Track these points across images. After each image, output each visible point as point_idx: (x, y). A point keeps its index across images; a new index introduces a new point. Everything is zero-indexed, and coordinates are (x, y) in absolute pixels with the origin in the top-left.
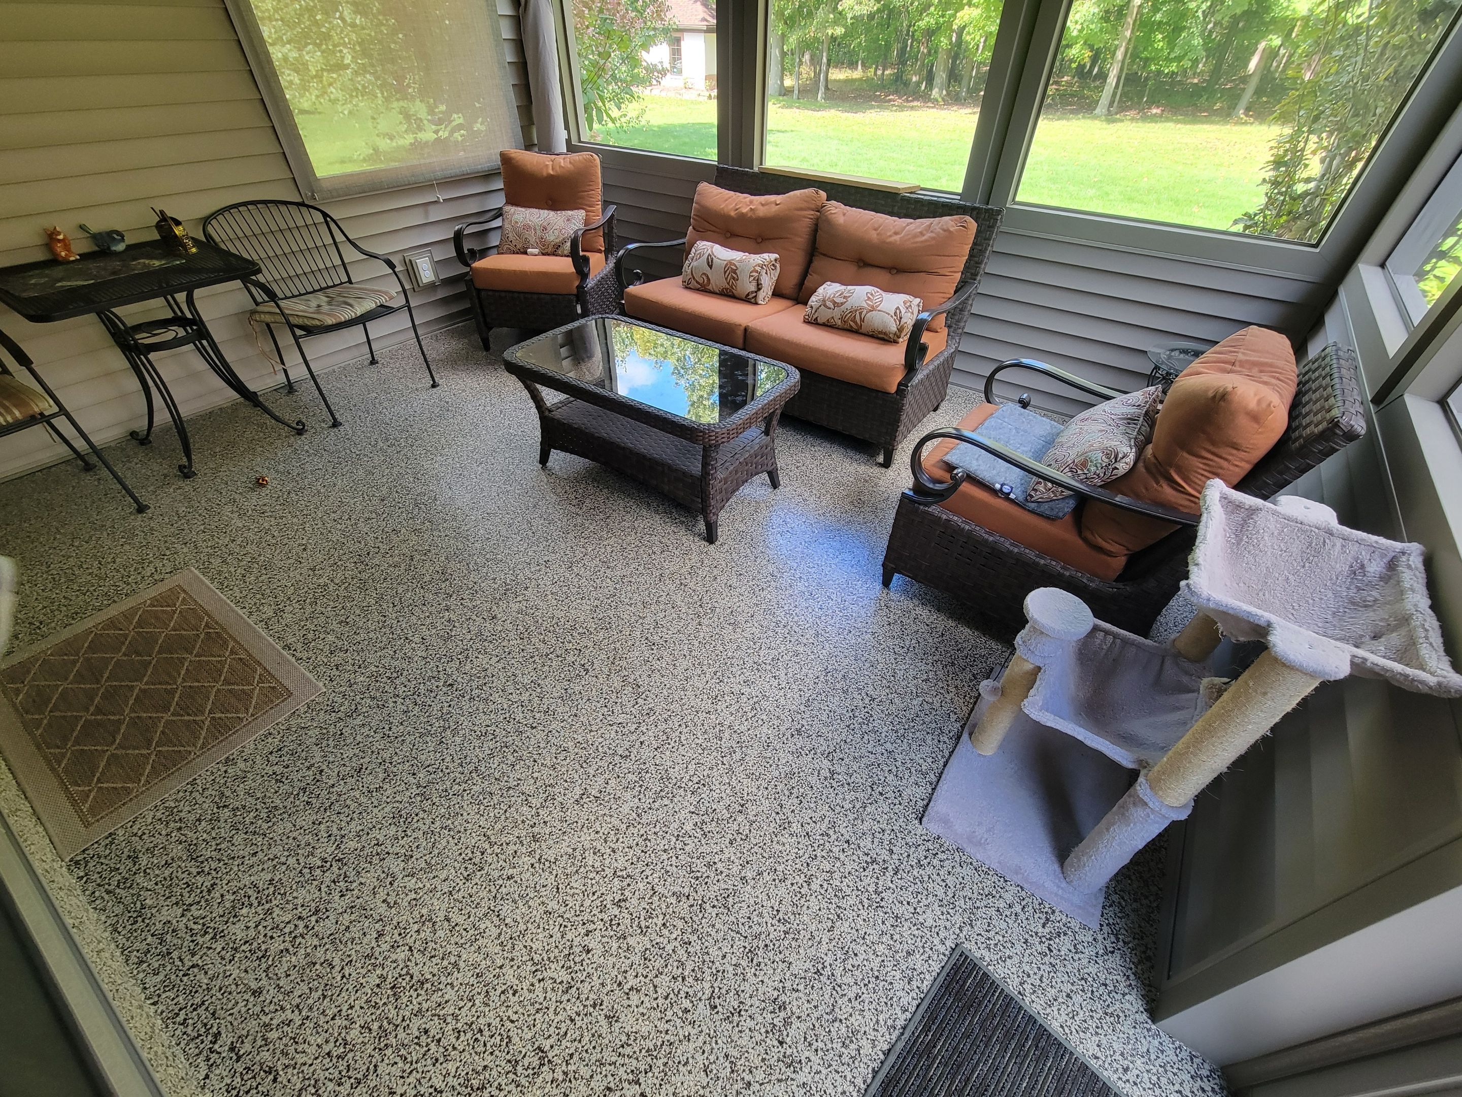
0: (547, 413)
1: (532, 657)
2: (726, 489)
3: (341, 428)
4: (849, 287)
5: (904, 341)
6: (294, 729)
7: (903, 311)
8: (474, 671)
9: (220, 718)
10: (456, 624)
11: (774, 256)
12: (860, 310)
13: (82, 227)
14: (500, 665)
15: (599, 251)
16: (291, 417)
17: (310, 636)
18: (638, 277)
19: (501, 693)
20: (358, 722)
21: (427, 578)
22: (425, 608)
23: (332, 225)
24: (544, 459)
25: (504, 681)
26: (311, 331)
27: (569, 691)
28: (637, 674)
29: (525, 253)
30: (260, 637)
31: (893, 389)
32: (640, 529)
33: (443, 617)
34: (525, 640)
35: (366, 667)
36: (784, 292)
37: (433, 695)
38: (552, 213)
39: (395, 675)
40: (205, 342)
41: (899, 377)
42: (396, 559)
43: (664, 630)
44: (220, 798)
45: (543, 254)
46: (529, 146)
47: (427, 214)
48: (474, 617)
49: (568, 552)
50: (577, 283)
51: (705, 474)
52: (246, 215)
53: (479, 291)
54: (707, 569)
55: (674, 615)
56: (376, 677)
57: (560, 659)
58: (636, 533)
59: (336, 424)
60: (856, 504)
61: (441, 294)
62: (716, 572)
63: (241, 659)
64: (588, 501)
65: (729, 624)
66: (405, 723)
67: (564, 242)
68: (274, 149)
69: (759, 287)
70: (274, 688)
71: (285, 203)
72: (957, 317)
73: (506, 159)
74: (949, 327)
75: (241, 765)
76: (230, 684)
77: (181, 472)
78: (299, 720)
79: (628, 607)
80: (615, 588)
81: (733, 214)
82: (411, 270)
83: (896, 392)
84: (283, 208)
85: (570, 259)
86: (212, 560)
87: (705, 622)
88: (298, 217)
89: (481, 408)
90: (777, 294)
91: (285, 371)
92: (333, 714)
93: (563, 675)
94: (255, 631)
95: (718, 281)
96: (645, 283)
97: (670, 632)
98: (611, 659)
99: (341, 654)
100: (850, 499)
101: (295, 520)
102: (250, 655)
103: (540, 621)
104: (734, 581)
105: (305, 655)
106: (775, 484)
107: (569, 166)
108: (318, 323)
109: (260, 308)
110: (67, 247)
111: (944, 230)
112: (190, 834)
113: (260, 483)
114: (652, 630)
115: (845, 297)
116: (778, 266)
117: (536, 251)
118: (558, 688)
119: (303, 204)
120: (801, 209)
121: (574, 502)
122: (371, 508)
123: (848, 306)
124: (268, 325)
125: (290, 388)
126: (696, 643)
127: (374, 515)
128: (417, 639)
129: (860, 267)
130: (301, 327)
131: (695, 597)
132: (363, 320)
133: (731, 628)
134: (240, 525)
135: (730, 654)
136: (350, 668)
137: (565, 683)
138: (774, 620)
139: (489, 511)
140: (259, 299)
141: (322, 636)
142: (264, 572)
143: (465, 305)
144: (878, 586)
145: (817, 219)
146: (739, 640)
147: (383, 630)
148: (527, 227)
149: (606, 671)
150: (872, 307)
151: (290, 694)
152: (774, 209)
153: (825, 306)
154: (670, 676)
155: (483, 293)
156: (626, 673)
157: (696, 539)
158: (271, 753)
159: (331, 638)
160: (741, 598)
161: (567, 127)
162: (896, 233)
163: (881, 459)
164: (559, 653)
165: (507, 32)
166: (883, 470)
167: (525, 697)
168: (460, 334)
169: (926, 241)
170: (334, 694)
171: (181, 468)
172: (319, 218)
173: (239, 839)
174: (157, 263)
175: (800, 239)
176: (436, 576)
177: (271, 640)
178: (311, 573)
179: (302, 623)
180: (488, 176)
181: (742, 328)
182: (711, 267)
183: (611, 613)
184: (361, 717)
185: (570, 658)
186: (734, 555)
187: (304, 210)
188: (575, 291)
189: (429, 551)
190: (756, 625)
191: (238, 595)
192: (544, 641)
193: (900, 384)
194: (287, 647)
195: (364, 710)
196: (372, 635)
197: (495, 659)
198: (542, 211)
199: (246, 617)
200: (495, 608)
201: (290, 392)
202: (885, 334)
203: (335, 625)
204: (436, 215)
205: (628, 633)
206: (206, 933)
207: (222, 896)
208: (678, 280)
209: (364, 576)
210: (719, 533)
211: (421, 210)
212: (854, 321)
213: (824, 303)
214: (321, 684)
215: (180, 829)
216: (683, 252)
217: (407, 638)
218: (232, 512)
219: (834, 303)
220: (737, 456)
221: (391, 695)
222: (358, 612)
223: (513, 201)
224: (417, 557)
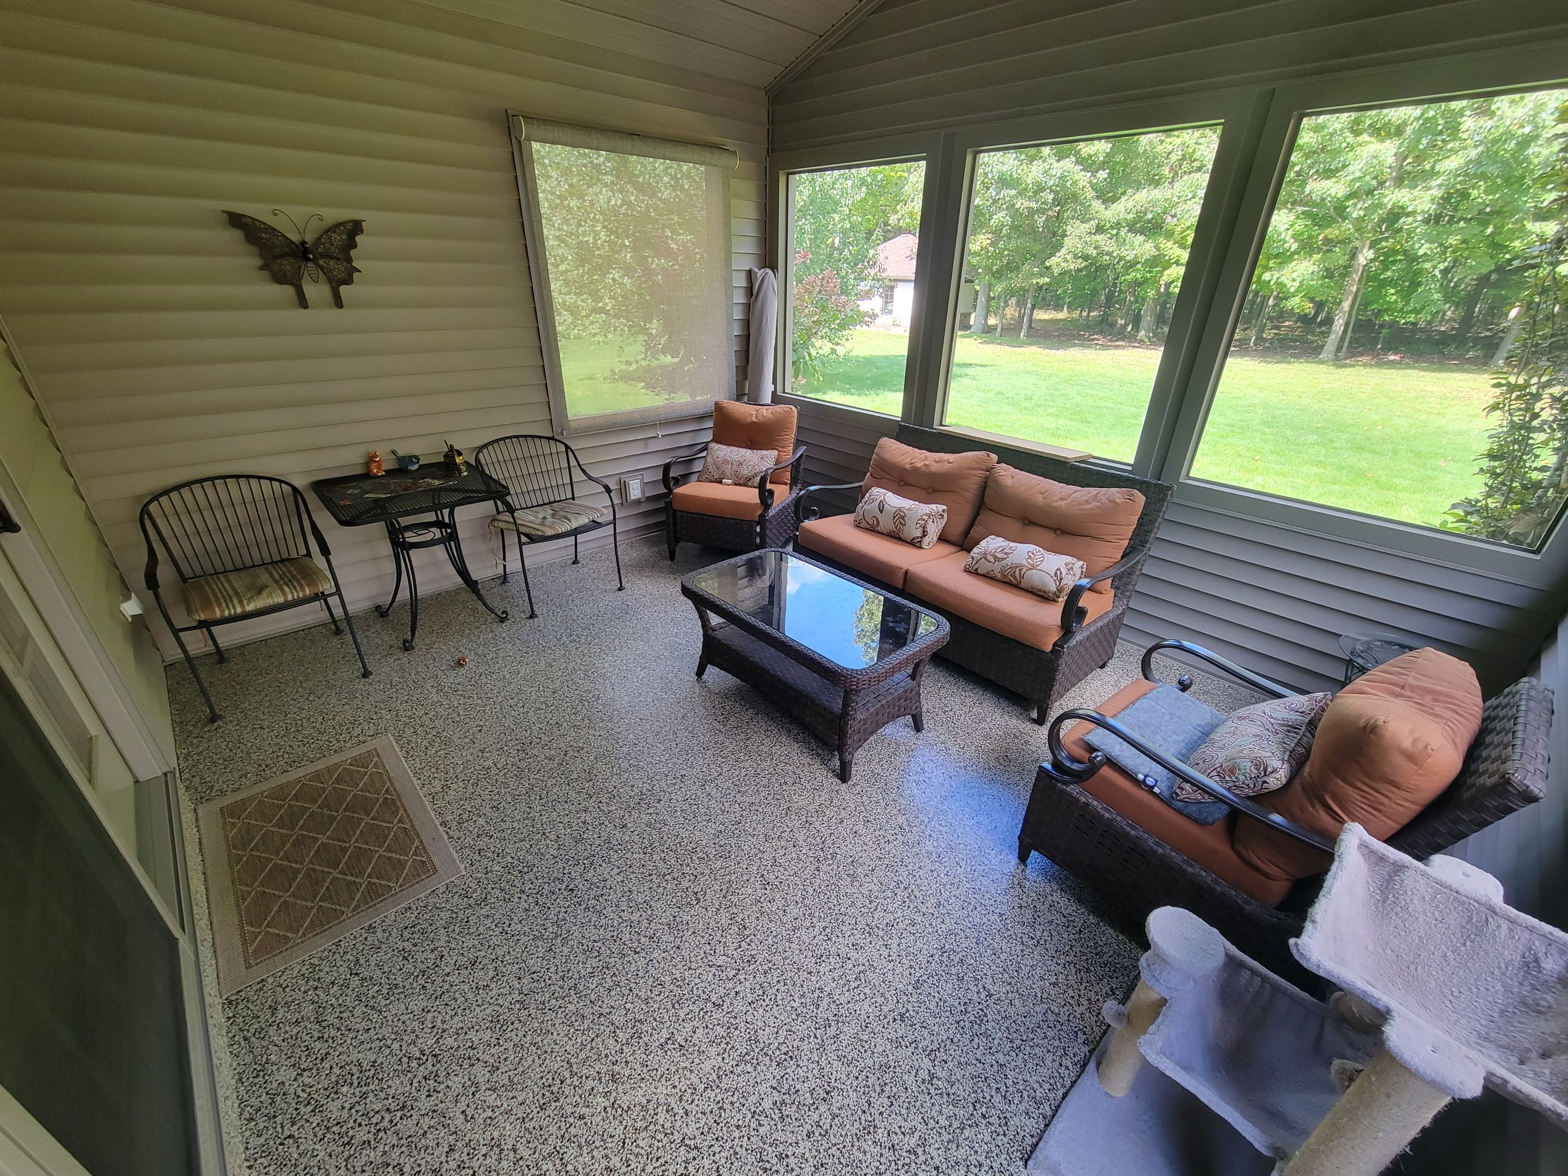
0: (710, 632)
1: (650, 875)
2: (864, 730)
3: (536, 620)
4: (1012, 544)
5: (1062, 600)
6: (430, 908)
7: (1064, 572)
8: (595, 880)
9: (374, 884)
10: (590, 827)
11: (942, 507)
12: (1020, 567)
13: (393, 452)
14: (620, 878)
15: (786, 484)
16: (498, 606)
17: (465, 816)
18: (814, 514)
19: (614, 908)
20: (483, 912)
21: (575, 776)
22: (566, 806)
23: (570, 454)
24: (700, 672)
25: (620, 895)
26: (533, 539)
27: (677, 919)
28: (746, 913)
29: (720, 482)
30: (425, 810)
31: (1048, 648)
32: (776, 756)
33: (579, 818)
34: (648, 856)
35: (503, 857)
36: (950, 538)
37: (554, 897)
38: (749, 451)
39: (526, 869)
40: (452, 543)
41: (1055, 636)
42: (553, 752)
43: (782, 870)
44: (355, 965)
45: (736, 484)
46: (739, 398)
47: (646, 446)
48: (606, 823)
49: (704, 769)
50: (760, 512)
51: (844, 715)
52: (509, 445)
53: (675, 511)
54: (835, 809)
55: (793, 854)
56: (508, 868)
57: (676, 882)
58: (772, 759)
59: (533, 616)
60: (1001, 761)
61: (643, 509)
62: (843, 814)
63: (405, 829)
64: (732, 719)
65: (848, 875)
66: (524, 922)
67: (755, 475)
68: (542, 398)
69: (925, 534)
70: (423, 862)
71: (540, 437)
72: (1124, 580)
73: (719, 407)
74: (1117, 588)
75: (380, 934)
76: (391, 851)
77: (404, 645)
78: (437, 900)
79: (750, 838)
80: (742, 815)
81: (908, 467)
82: (623, 488)
83: (1051, 651)
84: (537, 441)
85: (757, 490)
86: (406, 730)
87: (824, 868)
88: (546, 447)
89: (656, 614)
90: (943, 539)
91: (505, 566)
92: (465, 899)
93: (674, 901)
94: (423, 805)
95: (886, 524)
96: (820, 518)
97: (787, 873)
98: (724, 892)
99: (486, 839)
100: (995, 755)
101: (479, 701)
102: (413, 826)
103: (665, 837)
104: (860, 828)
105: (456, 834)
106: (918, 727)
107: (770, 415)
108: (540, 533)
109: (500, 517)
110: (379, 468)
111: (1110, 501)
112: (322, 996)
113: (460, 663)
114: (769, 867)
115: (1006, 553)
116: (945, 516)
117: (730, 481)
118: (668, 913)
119: (553, 439)
120: (972, 469)
121: (720, 718)
122: (542, 699)
123: (1008, 562)
124: (502, 530)
125: (505, 578)
126: (811, 891)
127: (544, 706)
128: (553, 837)
129: (1026, 524)
130: (526, 535)
131: (818, 839)
132: (575, 532)
133: (849, 879)
134: (436, 700)
135: (843, 909)
136: (490, 855)
137: (676, 910)
138: (895, 879)
139: (642, 716)
140: (501, 509)
141: (474, 819)
142: (443, 747)
143: (662, 518)
144: (1013, 859)
145: (987, 478)
146: (856, 895)
147: (526, 822)
148: (726, 462)
149: (717, 904)
150: (1033, 565)
151: (435, 871)
152: (946, 466)
153: (986, 559)
154: (778, 923)
155: (678, 513)
156: (736, 911)
157: (830, 775)
158: (406, 928)
159: (481, 821)
160: (865, 847)
161: (774, 382)
162: (1062, 499)
163: (1034, 715)
164: (676, 875)
165: (738, 314)
166: (1035, 726)
167: (635, 917)
168: (652, 542)
169: (1091, 509)
170: (470, 879)
171: (405, 641)
172: (562, 448)
173: (359, 1011)
174: (437, 482)
175: (967, 494)
176: (583, 775)
177: (433, 814)
178: (480, 754)
179: (462, 803)
180: (702, 418)
181: (903, 571)
182: (881, 511)
183: (733, 841)
184: (488, 907)
185: (685, 884)
186: (865, 798)
187: (552, 442)
188: (757, 519)
189: (582, 748)
190: (875, 881)
191: (418, 765)
192: (664, 860)
193: (1055, 644)
194: (444, 824)
195: (492, 901)
196: (515, 824)
197: (616, 871)
198: (741, 450)
199: (418, 788)
200: (627, 816)
201: (503, 583)
202: (1044, 592)
203: (487, 810)
204: (653, 446)
205: (745, 867)
206: (309, 1103)
207: (331, 1067)
208: (850, 518)
209: (523, 765)
210: (853, 772)
211: (642, 442)
212: (1014, 576)
213: (985, 556)
214: (462, 867)
215: (316, 988)
216: (860, 493)
217: (544, 834)
218: (432, 687)
219: (995, 557)
220: (881, 697)
221: (518, 890)
222: (509, 800)
223: (719, 438)
224: (570, 753)
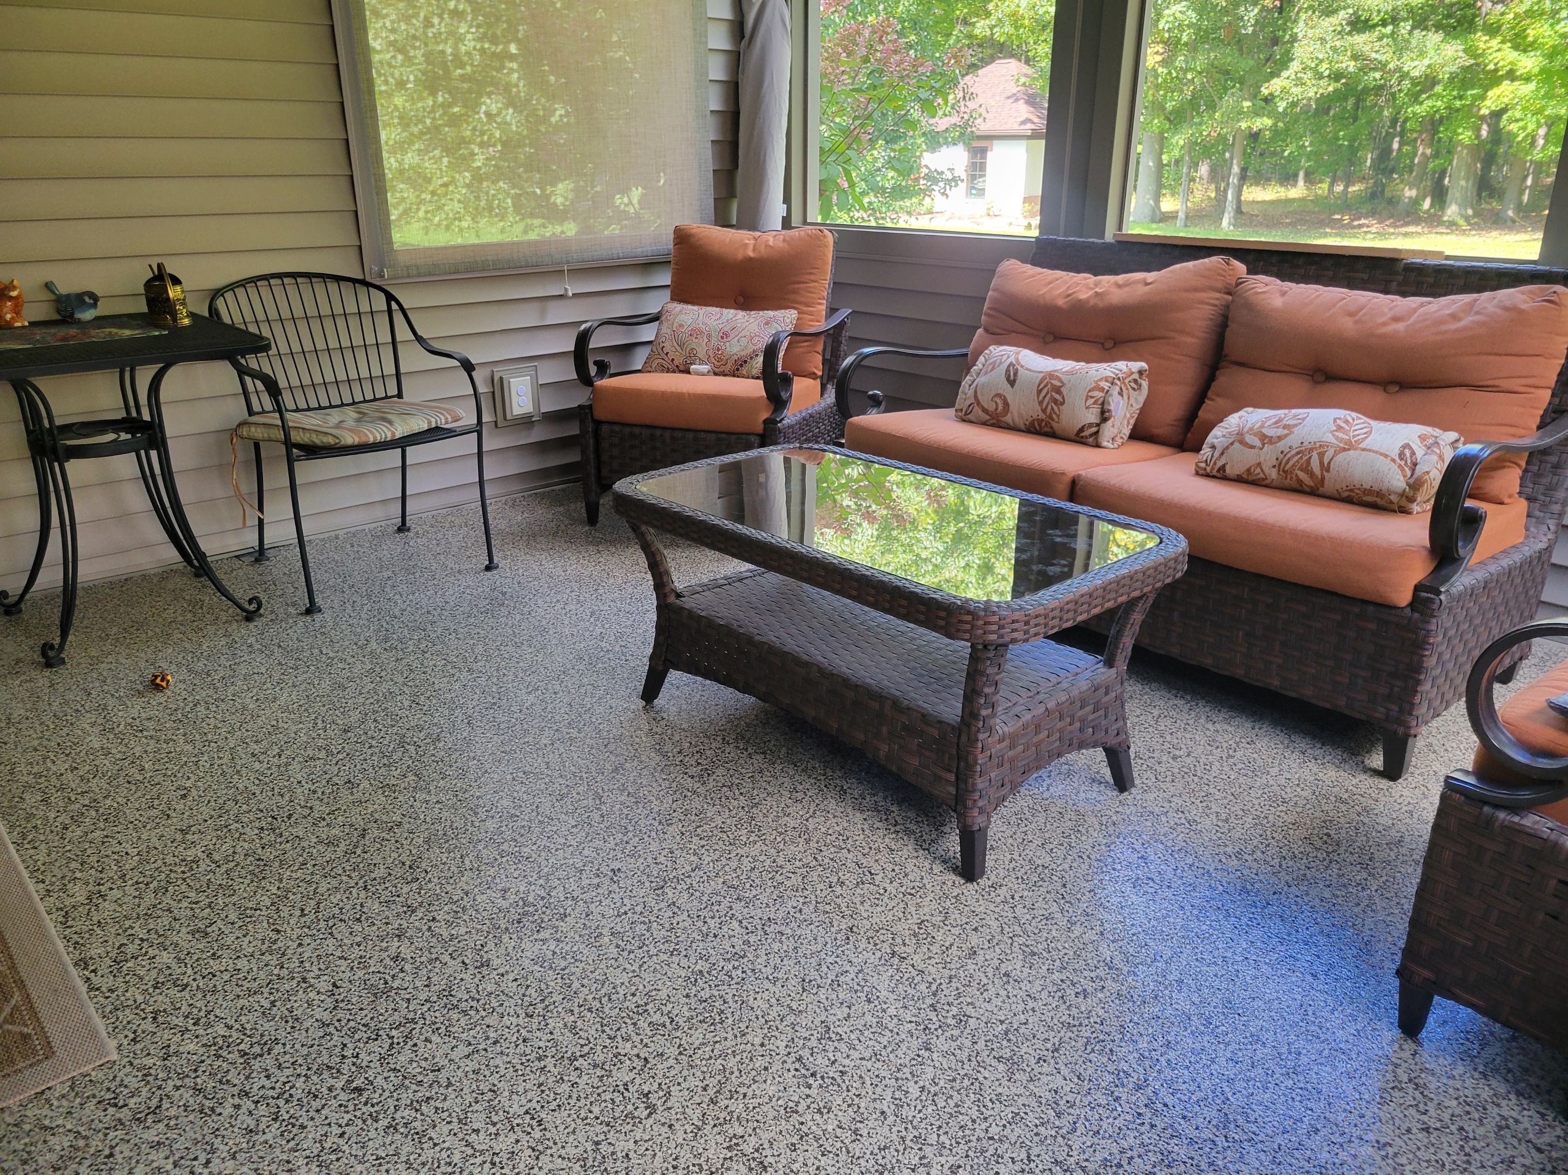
0: (672, 599)
1: (539, 1059)
2: (1011, 761)
3: (318, 617)
5: (1423, 508)
6: (27, 1127)
7: (1420, 453)
8: (414, 1069)
10: (408, 967)
11: (1138, 366)
12: (1321, 449)
13: (48, 286)
14: (471, 1065)
15: (813, 376)
16: (242, 593)
17: (132, 949)
18: (875, 402)
19: (455, 1126)
20: (150, 1136)
21: (380, 872)
22: (357, 927)
23: (398, 318)
24: (651, 691)
25: (469, 1099)
26: (313, 451)
27: (604, 1147)
28: (765, 1136)
29: (688, 372)
30: (44, 935)
31: (1403, 597)
32: (818, 835)
33: (386, 949)
34: (535, 1020)
35: (209, 1025)
36: (1156, 431)
37: (316, 1104)
38: (741, 314)
39: (257, 1049)
40: (154, 454)
41: (1419, 571)
42: (336, 831)
43: (843, 1046)
45: (716, 374)
46: (722, 220)
47: (543, 313)
48: (446, 958)
49: (661, 859)
50: (765, 415)
52: (278, 291)
53: (598, 423)
54: (956, 931)
55: (868, 1017)
56: (217, 1048)
57: (599, 1072)
58: (807, 841)
59: (311, 610)
60: (1318, 843)
61: (537, 435)
62: (974, 940)
65: (999, 1059)
66: (241, 1157)
67: (755, 355)
68: (342, 202)
69: (1104, 416)
70: (28, 1036)
71: (338, 279)
73: (682, 238)
77: (44, 654)
78: (45, 1111)
79: (767, 984)
80: (747, 942)
81: (1061, 302)
82: (499, 391)
83: (1411, 605)
84: (333, 287)
85: (761, 382)
86: (27, 796)
87: (941, 1044)
88: (350, 300)
89: (558, 606)
91: (261, 522)
92: (111, 1110)
93: (596, 1110)
94: (41, 926)
95: (1024, 407)
96: (886, 411)
97: (855, 1055)
98: (711, 1092)
99: (173, 992)
100: (1302, 833)
101: (189, 747)
103: (576, 985)
104: (1016, 966)
105: (107, 983)
106: (1122, 781)
107: (781, 245)
108: (331, 441)
109: (254, 419)
111: (1507, 309)
113: (156, 685)
114: (813, 1043)
115: (1285, 427)
116: (1145, 384)
117: (705, 368)
118: (581, 1136)
119: (363, 282)
120: (1196, 290)
121: (693, 771)
122: (320, 742)
123: (1293, 441)
124: (257, 446)
125: (260, 554)
126: (914, 1091)
127: (323, 754)
128: (324, 986)
129: (1317, 383)
130: (300, 446)
131: (923, 987)
132: (403, 443)
133: (1001, 1067)
134: (97, 745)
135: (994, 1130)
136: (179, 1021)
137: (598, 1128)
138: (1111, 1067)
139: (527, 769)
140: (256, 407)
141: (151, 952)
142: (101, 825)
144: (1389, 1033)
145: (1227, 307)
146: (1021, 1101)
147: (267, 957)
148: (695, 333)
149: (695, 1115)
150: (1348, 442)
151: (49, 1053)
152: (1141, 290)
153: (1242, 442)
154: (843, 1156)
155: (605, 428)
156: (740, 1131)
157: (937, 868)
159: (166, 958)
160: (1031, 1004)
161: (787, 199)
162: (1396, 319)
163: (1377, 760)
164: (600, 1058)
165: (717, 70)
166: (1384, 783)
167: (504, 1143)
169: (1465, 329)
170: (128, 1069)
171: (46, 648)
172: (379, 302)
174: (127, 333)
175: (1189, 340)
176: (397, 871)
177: (60, 944)
178: (179, 836)
179: (128, 923)
180: (648, 265)
181: (1067, 480)
182: (1012, 383)
183: (729, 993)
184: (161, 1126)
185: (622, 1075)
186: (1019, 910)
187: (362, 290)
188: (759, 428)
189: (400, 824)
190: (1065, 1071)
191: (42, 857)
192: (573, 1029)
193: (1418, 588)
194: (82, 963)
195: (173, 1112)
196: (242, 964)
197: (463, 1050)
198: (725, 311)
199: (37, 898)
200: (491, 945)
202: (1379, 494)
203: (182, 937)
204: (558, 314)
205: (757, 1041)
208: (951, 412)
209: (267, 854)
210: (989, 863)
211: (535, 305)
212: (1307, 468)
213: (1240, 438)
214: (112, 1044)
216: (965, 362)
217: (304, 980)
218: (93, 725)
219: (1264, 438)
221: (235, 1091)
222: (233, 917)
223: (682, 293)
224: (374, 832)
